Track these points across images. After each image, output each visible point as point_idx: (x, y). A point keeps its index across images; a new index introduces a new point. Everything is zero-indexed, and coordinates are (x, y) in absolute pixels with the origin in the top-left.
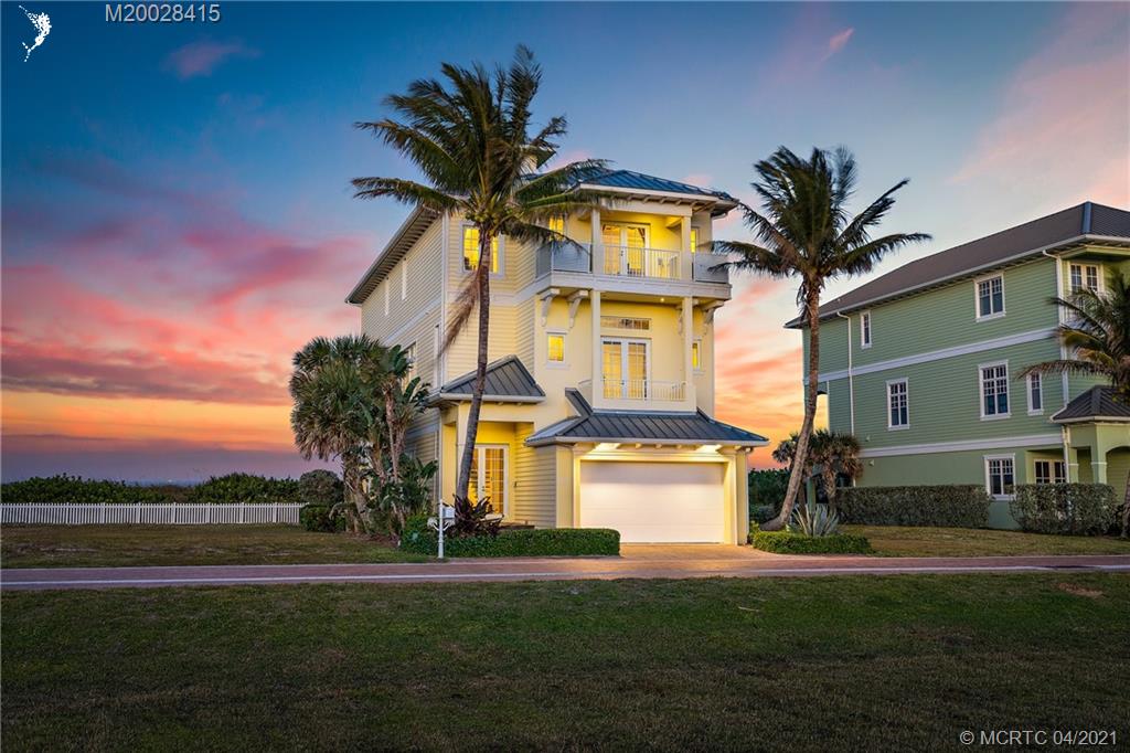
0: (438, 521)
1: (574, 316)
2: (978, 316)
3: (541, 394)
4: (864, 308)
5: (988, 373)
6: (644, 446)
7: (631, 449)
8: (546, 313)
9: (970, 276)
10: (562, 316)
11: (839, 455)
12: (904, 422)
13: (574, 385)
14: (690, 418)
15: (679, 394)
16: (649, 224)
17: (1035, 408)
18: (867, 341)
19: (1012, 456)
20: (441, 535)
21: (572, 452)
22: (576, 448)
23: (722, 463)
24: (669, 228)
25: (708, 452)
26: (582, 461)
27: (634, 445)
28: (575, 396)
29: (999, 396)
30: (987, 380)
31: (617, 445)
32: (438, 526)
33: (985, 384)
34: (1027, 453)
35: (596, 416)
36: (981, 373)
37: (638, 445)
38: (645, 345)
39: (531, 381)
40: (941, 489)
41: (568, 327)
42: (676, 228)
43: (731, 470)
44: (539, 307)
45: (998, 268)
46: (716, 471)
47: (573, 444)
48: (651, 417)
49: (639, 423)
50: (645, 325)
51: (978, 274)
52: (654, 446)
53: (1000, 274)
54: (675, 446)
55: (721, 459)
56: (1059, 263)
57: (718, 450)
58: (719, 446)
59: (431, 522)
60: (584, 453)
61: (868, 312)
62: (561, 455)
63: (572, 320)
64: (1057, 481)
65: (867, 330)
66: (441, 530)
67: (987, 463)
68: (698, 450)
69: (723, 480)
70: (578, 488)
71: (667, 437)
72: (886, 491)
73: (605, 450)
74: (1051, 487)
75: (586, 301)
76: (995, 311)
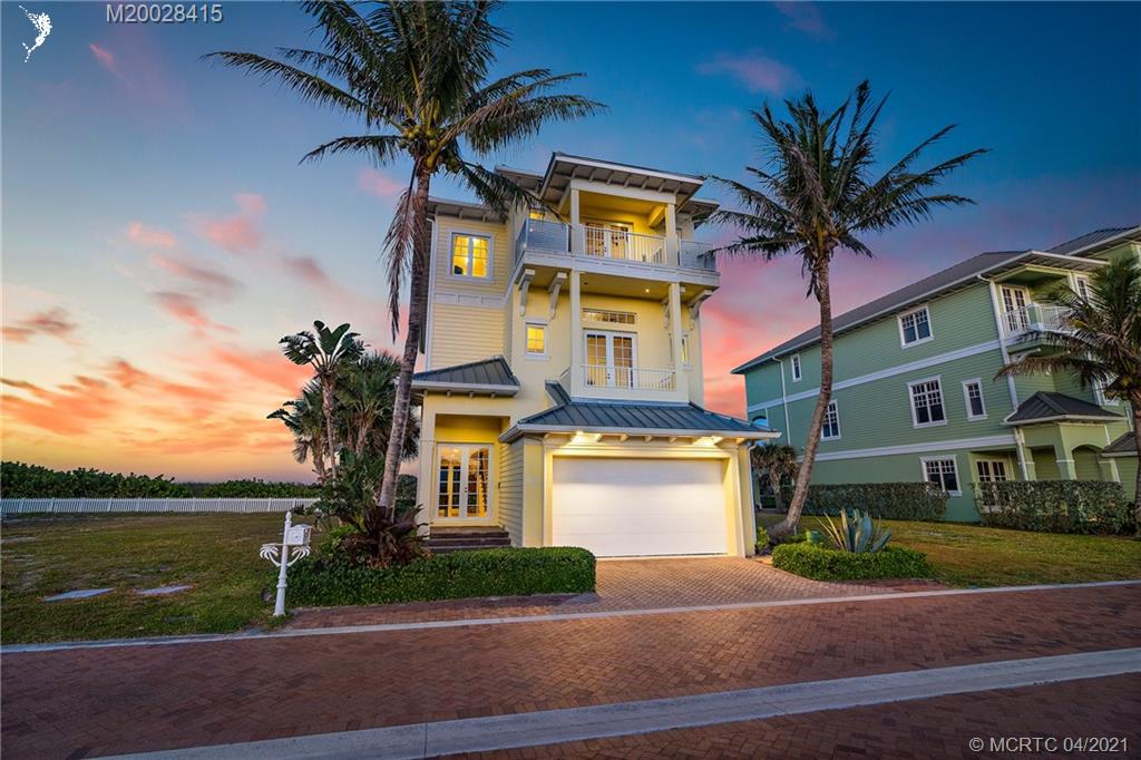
0: (280, 548)
1: (556, 306)
2: (903, 343)
3: (514, 382)
4: (794, 352)
5: (918, 389)
6: (630, 438)
7: (616, 442)
8: (525, 303)
9: (894, 313)
10: (542, 307)
11: (782, 461)
12: (835, 433)
13: (555, 378)
14: (682, 409)
15: (670, 384)
16: (632, 224)
17: (975, 413)
18: (797, 376)
19: (953, 457)
20: (282, 575)
21: (542, 445)
22: (547, 441)
23: (721, 460)
24: (652, 228)
25: (707, 445)
26: (554, 457)
27: (619, 437)
28: (557, 389)
29: (932, 407)
30: (917, 395)
31: (598, 436)
32: (279, 559)
33: (915, 398)
34: (970, 455)
35: (574, 405)
36: (911, 390)
37: (624, 437)
38: (630, 339)
39: (508, 373)
40: (888, 486)
41: (549, 317)
42: (660, 226)
43: (733, 467)
44: (517, 296)
45: (923, 301)
46: (714, 469)
47: (542, 435)
48: (639, 407)
49: (624, 413)
50: (631, 318)
51: (903, 309)
52: (643, 438)
53: (926, 307)
54: (667, 439)
55: (721, 454)
56: (993, 286)
57: (716, 444)
58: (718, 439)
59: (267, 550)
60: (557, 447)
61: (798, 355)
62: (529, 449)
63: (553, 311)
64: (997, 479)
65: (797, 369)
66: (283, 565)
67: (924, 465)
68: (695, 444)
69: (723, 479)
70: (550, 492)
71: (658, 426)
72: (830, 488)
73: (583, 442)
74: (992, 484)
75: (565, 292)
76: (920, 338)
